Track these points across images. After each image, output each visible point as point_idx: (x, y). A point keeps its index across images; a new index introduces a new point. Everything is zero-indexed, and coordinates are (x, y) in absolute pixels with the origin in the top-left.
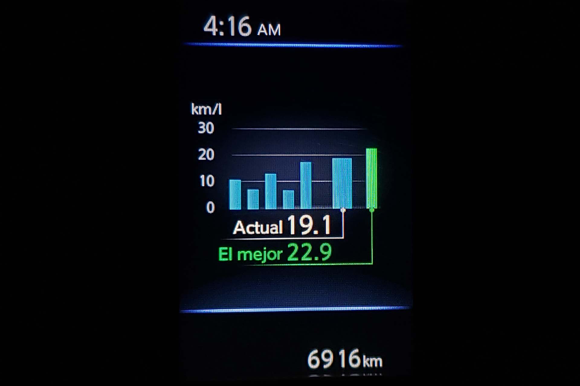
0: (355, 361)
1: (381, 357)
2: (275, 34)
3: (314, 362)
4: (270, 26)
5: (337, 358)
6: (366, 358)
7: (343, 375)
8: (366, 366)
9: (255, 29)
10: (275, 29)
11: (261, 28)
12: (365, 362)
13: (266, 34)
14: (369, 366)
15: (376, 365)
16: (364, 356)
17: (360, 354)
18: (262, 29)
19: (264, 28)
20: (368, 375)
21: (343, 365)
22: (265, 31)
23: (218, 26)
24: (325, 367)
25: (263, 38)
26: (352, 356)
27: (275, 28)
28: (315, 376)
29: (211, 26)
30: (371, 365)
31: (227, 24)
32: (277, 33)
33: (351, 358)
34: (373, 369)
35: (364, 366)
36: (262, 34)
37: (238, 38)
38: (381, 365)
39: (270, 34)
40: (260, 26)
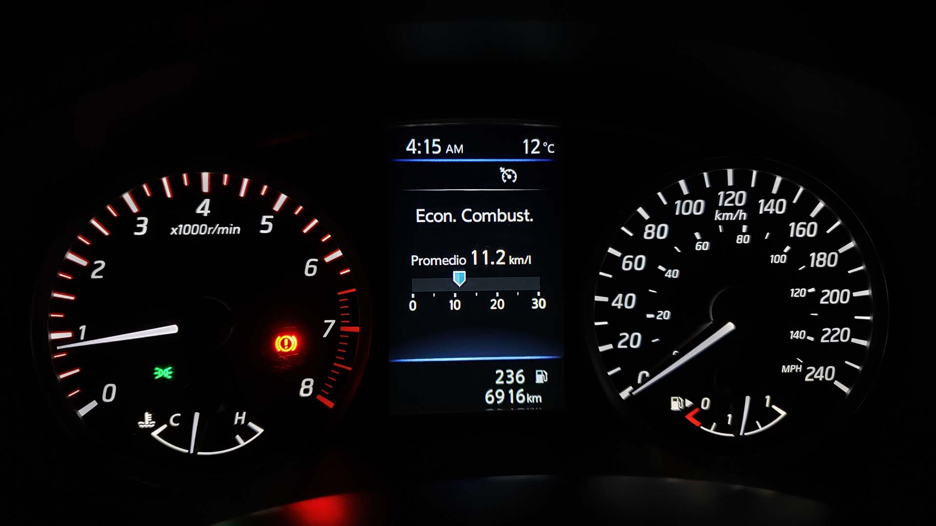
0: (521, 398)
1: (540, 395)
2: (459, 152)
3: (490, 399)
4: (455, 146)
5: (507, 396)
6: (530, 395)
7: (512, 409)
8: (530, 402)
9: (444, 148)
10: (459, 149)
11: (448, 148)
12: (529, 399)
13: (453, 152)
14: (531, 402)
15: (537, 401)
16: (528, 395)
17: (525, 393)
18: (450, 149)
19: (451, 148)
20: (531, 409)
21: (512, 401)
22: (451, 150)
23: (416, 146)
24: (499, 402)
25: (450, 155)
26: (519, 394)
27: (459, 147)
28: (491, 410)
29: (411, 147)
30: (533, 401)
31: (424, 145)
32: (461, 151)
33: (518, 396)
34: (535, 405)
35: (528, 402)
36: (450, 152)
37: (431, 156)
38: (541, 401)
39: (455, 152)
40: (448, 146)
